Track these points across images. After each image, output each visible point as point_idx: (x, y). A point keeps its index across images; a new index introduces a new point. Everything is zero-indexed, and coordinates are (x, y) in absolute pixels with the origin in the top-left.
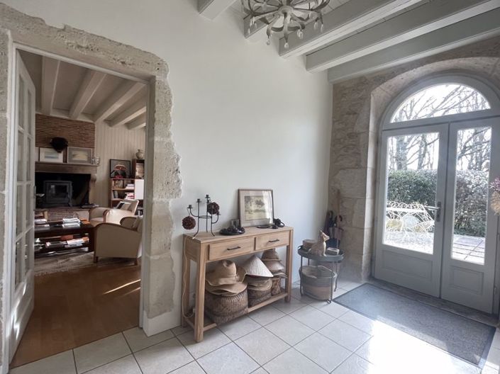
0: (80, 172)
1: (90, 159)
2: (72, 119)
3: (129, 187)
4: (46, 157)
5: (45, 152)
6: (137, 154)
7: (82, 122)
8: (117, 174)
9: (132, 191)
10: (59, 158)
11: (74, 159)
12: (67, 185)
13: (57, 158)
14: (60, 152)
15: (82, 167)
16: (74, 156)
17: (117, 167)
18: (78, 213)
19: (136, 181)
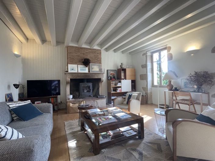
0: (96, 77)
1: (100, 70)
2: (91, 48)
3: (119, 85)
4: (81, 70)
5: (80, 67)
6: (121, 66)
7: (95, 49)
8: (111, 77)
9: (120, 87)
10: (86, 70)
11: (93, 70)
12: (90, 85)
13: (85, 70)
14: (87, 67)
15: (97, 74)
16: (93, 68)
17: (111, 74)
18: (97, 101)
19: (122, 81)
